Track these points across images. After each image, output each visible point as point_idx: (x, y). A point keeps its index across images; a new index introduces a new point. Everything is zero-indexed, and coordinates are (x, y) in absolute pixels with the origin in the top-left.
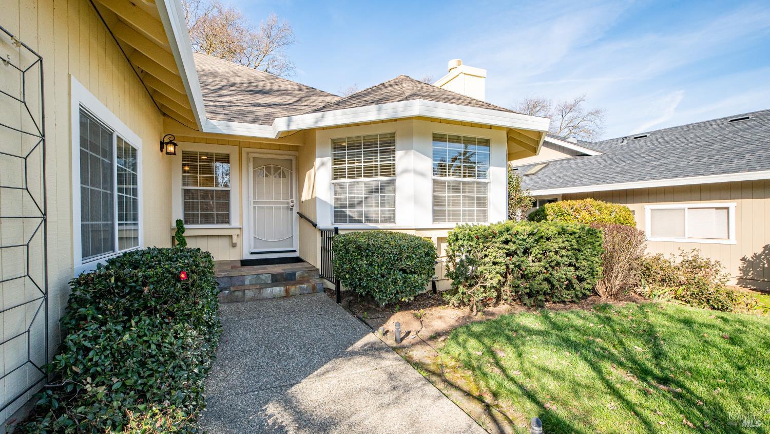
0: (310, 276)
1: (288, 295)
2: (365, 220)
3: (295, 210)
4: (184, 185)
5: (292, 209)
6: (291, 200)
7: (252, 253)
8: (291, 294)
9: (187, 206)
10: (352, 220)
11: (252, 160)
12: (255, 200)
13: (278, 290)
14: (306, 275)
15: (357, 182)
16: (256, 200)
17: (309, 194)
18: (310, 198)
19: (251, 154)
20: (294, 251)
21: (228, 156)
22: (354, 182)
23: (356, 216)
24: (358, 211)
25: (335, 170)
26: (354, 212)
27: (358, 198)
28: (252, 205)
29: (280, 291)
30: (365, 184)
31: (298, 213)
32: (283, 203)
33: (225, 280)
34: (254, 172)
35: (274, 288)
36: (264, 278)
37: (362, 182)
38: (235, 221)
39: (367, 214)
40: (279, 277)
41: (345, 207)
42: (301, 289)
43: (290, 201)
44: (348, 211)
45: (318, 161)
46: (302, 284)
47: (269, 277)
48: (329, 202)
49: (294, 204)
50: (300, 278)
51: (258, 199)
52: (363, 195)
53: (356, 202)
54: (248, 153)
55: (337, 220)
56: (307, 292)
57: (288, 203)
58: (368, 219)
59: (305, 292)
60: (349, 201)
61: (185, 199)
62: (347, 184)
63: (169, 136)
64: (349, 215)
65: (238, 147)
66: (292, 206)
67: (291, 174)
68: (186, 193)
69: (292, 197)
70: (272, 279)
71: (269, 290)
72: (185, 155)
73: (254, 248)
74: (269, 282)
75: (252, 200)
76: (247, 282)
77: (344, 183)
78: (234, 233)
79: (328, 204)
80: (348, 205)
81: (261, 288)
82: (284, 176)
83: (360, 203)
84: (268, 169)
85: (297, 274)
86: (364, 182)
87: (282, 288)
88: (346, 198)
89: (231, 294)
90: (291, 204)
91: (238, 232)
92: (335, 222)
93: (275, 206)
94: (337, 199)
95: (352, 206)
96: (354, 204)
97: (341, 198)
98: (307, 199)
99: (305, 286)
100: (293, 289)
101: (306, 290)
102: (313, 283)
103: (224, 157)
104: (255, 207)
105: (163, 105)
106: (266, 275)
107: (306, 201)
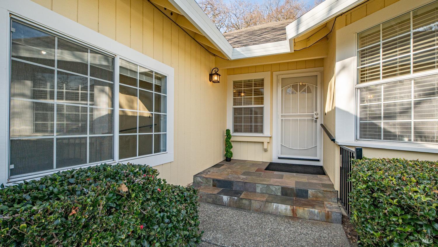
0: (325, 197)
1: (294, 217)
2: (416, 136)
3: (319, 122)
4: (234, 105)
5: (316, 121)
6: (315, 112)
7: (279, 158)
8: (298, 216)
9: (236, 120)
10: (389, 136)
11: (280, 81)
12: (282, 114)
13: (284, 208)
14: (320, 195)
15: (401, 81)
16: (284, 114)
17: (330, 105)
18: (331, 110)
19: (280, 76)
20: (318, 160)
21: (263, 80)
22: (395, 82)
23: (397, 131)
24: (401, 124)
25: (362, 71)
26: (394, 125)
27: (402, 104)
28: (280, 118)
29: (286, 209)
30: (416, 83)
31: (322, 125)
32: (308, 116)
33: (240, 184)
34: (282, 91)
35: (280, 205)
36: (274, 189)
37: (410, 80)
38: (267, 132)
39: (419, 128)
40: (289, 192)
41: (380, 118)
42: (311, 213)
43: (314, 114)
44: (382, 124)
45: (338, 65)
46: (313, 206)
47: (279, 189)
48: (353, 112)
49: (318, 116)
50: (313, 197)
51: (285, 113)
52: (413, 100)
53: (398, 111)
54: (277, 76)
55: (365, 135)
56: (318, 219)
57: (313, 116)
58: (421, 136)
59: (316, 218)
60: (384, 110)
61: (235, 115)
62: (382, 87)
63: (215, 69)
64: (384, 129)
65: (270, 72)
66: (317, 119)
67: (316, 88)
68: (236, 111)
69: (316, 110)
70: (282, 192)
71: (275, 205)
72: (235, 84)
73: (281, 154)
74: (279, 194)
75: (280, 114)
76: (258, 190)
77: (376, 85)
78: (266, 140)
79: (351, 115)
80: (382, 115)
81: (267, 201)
82: (309, 91)
83: (405, 111)
84: (295, 87)
85: (309, 192)
86: (414, 79)
87: (289, 207)
88: (379, 106)
89: (239, 200)
90: (315, 117)
91: (268, 140)
92: (360, 137)
93: (300, 118)
94: (365, 107)
95: (389, 116)
96: (396, 113)
97: (370, 107)
98: (329, 111)
99: (316, 211)
100: (301, 211)
101: (317, 217)
102: (327, 210)
103: (260, 82)
104: (282, 120)
105: (209, 47)
106: (276, 187)
107: (328, 112)
